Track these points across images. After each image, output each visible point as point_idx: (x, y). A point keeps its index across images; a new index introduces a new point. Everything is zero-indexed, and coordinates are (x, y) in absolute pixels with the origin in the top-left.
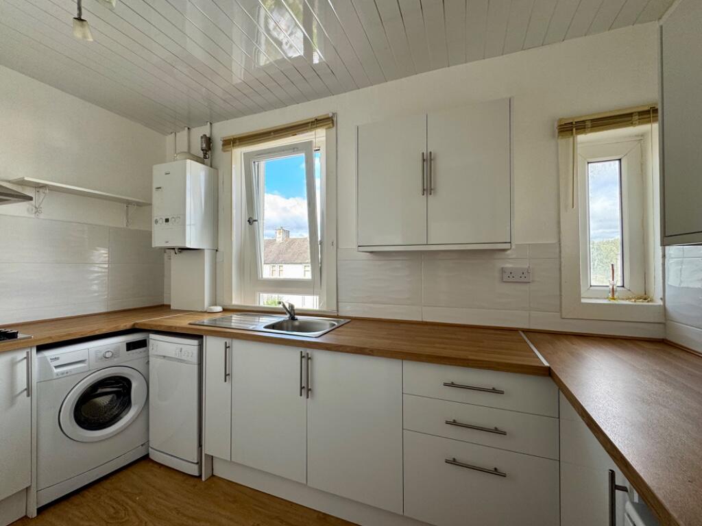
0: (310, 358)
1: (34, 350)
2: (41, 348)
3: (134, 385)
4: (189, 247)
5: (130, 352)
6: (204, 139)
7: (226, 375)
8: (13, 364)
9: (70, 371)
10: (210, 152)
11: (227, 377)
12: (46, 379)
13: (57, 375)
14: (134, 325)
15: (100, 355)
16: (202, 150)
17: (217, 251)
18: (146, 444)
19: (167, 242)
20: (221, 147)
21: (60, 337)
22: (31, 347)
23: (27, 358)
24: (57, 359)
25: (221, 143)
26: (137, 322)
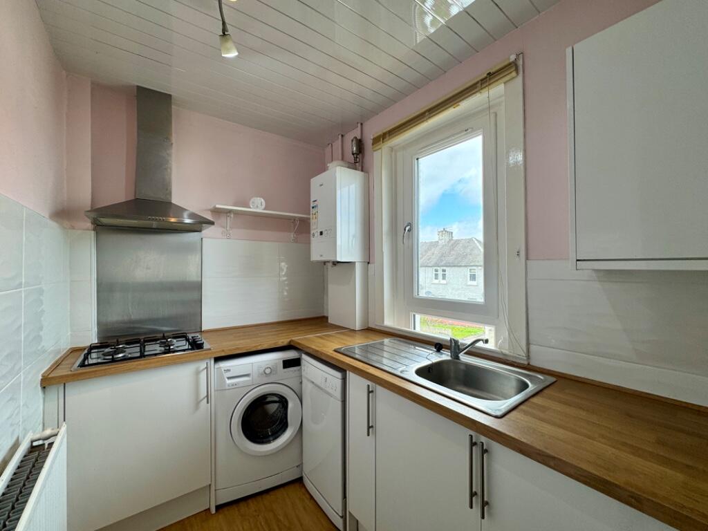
0: (486, 451)
1: (213, 361)
2: (217, 360)
3: (290, 405)
4: (339, 260)
5: (286, 370)
6: (354, 142)
7: (369, 427)
8: (198, 373)
9: (238, 383)
10: (361, 155)
11: (371, 430)
12: (221, 390)
13: (229, 386)
14: (290, 341)
15: (262, 370)
16: (353, 154)
17: (368, 263)
18: (300, 466)
19: (321, 256)
20: (371, 146)
21: (230, 350)
22: (210, 358)
23: (207, 368)
24: (229, 370)
25: (371, 141)
26: (293, 339)
